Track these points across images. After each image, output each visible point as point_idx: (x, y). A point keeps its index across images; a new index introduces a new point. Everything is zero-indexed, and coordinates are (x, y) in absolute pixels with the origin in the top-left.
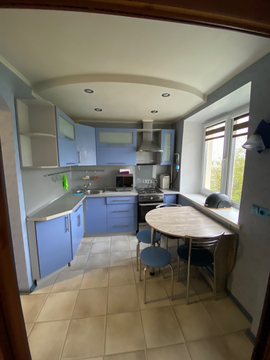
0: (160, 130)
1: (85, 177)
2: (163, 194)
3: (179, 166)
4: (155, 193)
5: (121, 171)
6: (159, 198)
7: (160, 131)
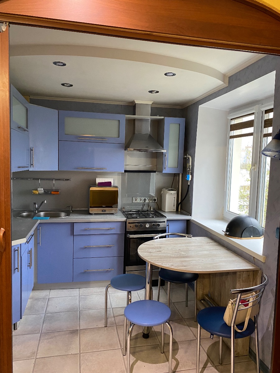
0: (162, 117)
1: (37, 190)
2: (165, 220)
3: (190, 176)
4: (153, 217)
5: (99, 180)
6: (159, 225)
7: (163, 119)
